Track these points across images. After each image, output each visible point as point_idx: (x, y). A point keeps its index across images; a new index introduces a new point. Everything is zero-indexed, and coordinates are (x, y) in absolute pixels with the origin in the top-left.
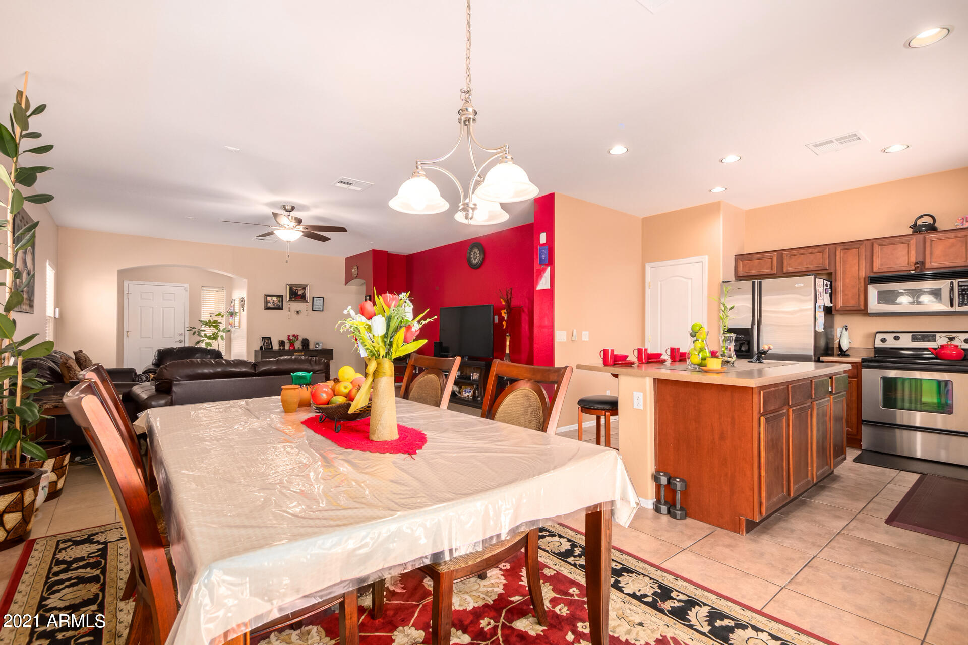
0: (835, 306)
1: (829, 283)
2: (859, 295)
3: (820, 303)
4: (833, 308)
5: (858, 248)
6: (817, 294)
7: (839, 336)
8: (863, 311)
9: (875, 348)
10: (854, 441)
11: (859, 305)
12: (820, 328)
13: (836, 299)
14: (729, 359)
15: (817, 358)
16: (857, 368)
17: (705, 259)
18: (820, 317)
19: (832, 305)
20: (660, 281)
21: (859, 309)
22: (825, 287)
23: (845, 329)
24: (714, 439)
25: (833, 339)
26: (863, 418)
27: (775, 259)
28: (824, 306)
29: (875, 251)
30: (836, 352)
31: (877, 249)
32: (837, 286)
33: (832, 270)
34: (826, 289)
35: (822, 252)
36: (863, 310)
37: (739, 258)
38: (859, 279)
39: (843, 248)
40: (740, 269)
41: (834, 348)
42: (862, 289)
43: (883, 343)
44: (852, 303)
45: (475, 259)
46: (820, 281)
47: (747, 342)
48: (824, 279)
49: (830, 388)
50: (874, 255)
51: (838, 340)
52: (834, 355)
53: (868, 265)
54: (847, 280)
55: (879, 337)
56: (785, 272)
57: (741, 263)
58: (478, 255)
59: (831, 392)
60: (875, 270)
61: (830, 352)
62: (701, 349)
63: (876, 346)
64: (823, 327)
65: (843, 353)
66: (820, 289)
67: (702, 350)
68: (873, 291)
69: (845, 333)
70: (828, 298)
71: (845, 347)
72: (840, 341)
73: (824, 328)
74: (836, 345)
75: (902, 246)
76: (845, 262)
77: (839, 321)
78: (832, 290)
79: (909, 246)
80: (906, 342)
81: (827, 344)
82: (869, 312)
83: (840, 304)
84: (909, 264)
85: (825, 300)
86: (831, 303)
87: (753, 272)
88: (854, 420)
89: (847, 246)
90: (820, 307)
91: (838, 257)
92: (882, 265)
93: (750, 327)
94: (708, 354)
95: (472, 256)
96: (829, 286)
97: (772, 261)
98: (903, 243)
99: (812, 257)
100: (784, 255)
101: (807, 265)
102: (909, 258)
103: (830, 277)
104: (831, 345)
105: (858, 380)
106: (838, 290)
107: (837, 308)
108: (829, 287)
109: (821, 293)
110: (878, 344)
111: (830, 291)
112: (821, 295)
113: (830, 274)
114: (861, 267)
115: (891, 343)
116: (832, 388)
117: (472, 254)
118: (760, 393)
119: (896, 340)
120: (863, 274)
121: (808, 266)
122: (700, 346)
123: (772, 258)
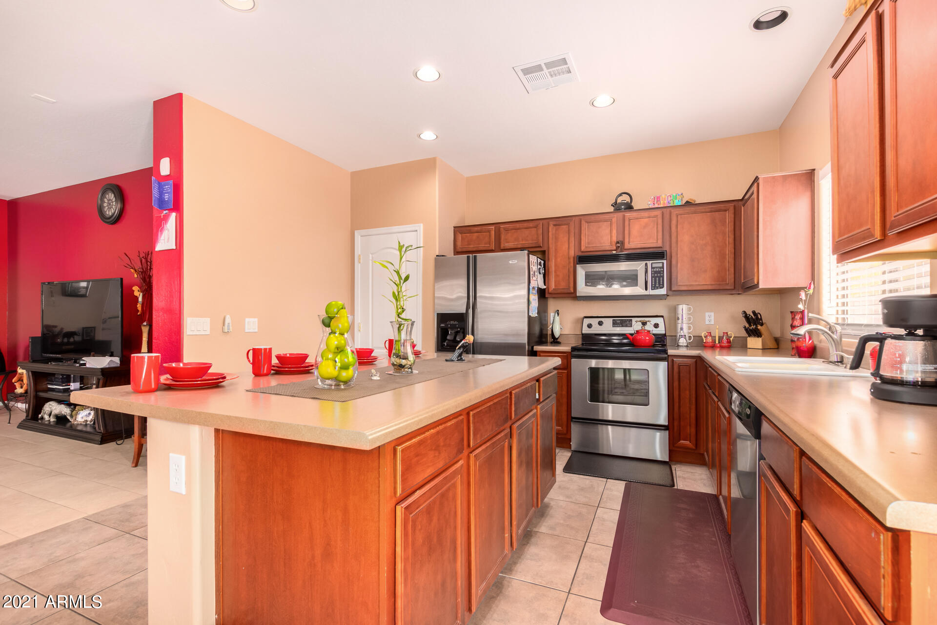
0: (548, 288)
1: (542, 262)
2: (569, 277)
3: (533, 284)
4: (546, 291)
5: (568, 224)
6: (531, 273)
7: (551, 322)
8: (572, 295)
9: (582, 334)
10: (563, 441)
11: (569, 287)
12: (534, 314)
13: (548, 279)
14: (403, 362)
15: (530, 348)
16: (567, 358)
17: (420, 227)
18: (534, 299)
19: (545, 287)
20: (372, 254)
21: (569, 292)
22: (539, 267)
23: (557, 314)
24: (313, 557)
25: (546, 325)
26: (573, 415)
27: (493, 233)
28: (538, 287)
29: (582, 228)
30: (550, 339)
31: (585, 226)
32: (550, 265)
33: (545, 248)
34: (540, 268)
35: (536, 227)
36: (572, 293)
37: (459, 230)
38: (569, 258)
39: (555, 223)
40: (459, 243)
41: (547, 334)
42: (572, 270)
43: (589, 329)
44: (563, 285)
45: (109, 208)
46: (533, 258)
47: (462, 331)
48: (537, 257)
49: (537, 394)
50: (582, 232)
51: (551, 327)
52: (547, 343)
53: (577, 243)
54: (559, 260)
55: (587, 322)
56: (502, 248)
57: (459, 237)
58: (114, 203)
59: (538, 400)
60: (583, 249)
61: (544, 340)
62: (338, 348)
63: (583, 332)
64: (537, 311)
65: (555, 341)
66: (534, 268)
67: (340, 350)
68: (581, 272)
69: (557, 318)
70: (541, 279)
71: (557, 335)
72: (552, 327)
73: (538, 313)
74: (549, 332)
75: (605, 223)
76: (556, 239)
77: (553, 305)
78: (545, 270)
79: (611, 225)
80: (608, 327)
81: (541, 330)
82: (577, 295)
83: (553, 286)
84: (611, 243)
85: (538, 281)
86: (545, 285)
87: (472, 247)
88: (564, 417)
89: (560, 221)
90: (533, 288)
91: (550, 234)
92: (589, 243)
93: (465, 312)
94: (351, 358)
95: (105, 205)
96: (542, 265)
97: (490, 236)
98: (606, 221)
99: (527, 232)
100: (501, 229)
101: (522, 241)
102: (611, 237)
103: (543, 254)
104: (544, 332)
105: (567, 372)
106: (550, 270)
107: (550, 291)
108: (542, 267)
109: (534, 272)
110: (586, 330)
111: (543, 271)
112: (534, 274)
113: (543, 252)
114: (571, 245)
115: (596, 329)
116: (539, 395)
117: (106, 200)
118: (395, 451)
119: (600, 325)
120: (572, 253)
121: (524, 242)
122: (336, 343)
123: (489, 231)
